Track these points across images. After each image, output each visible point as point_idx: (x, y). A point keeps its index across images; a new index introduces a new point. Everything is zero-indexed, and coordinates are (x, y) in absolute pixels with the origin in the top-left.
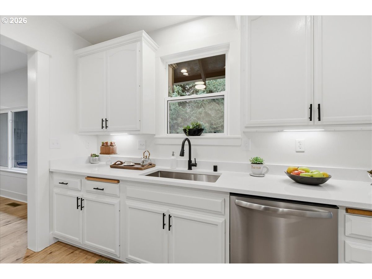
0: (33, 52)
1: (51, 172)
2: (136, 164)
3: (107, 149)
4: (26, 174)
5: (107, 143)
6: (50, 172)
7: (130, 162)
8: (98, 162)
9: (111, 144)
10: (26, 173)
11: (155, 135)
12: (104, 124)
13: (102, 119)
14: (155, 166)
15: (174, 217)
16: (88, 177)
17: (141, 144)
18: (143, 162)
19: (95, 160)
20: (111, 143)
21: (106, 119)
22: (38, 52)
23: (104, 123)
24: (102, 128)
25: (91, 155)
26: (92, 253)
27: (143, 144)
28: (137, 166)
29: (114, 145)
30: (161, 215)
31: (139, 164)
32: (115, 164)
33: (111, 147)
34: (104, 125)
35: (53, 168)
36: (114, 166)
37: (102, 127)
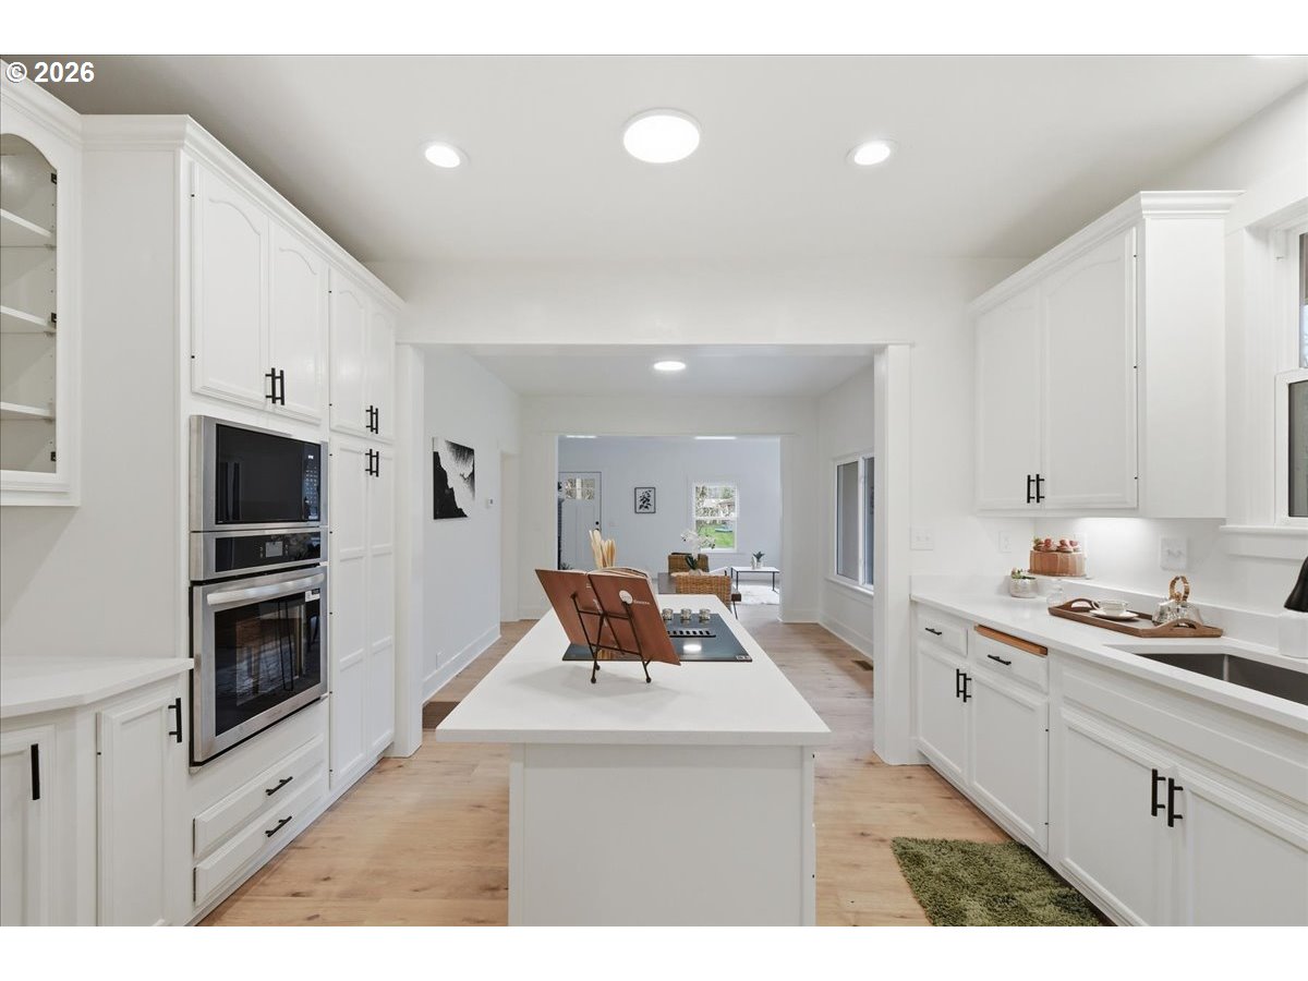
0: (881, 349)
1: (914, 603)
2: (1142, 616)
3: (1051, 559)
4: (871, 597)
5: (1048, 542)
6: (911, 601)
7: (1119, 607)
8: (1032, 594)
9: (1062, 548)
10: (872, 593)
11: (1223, 521)
12: (1035, 488)
13: (1029, 477)
14: (1218, 636)
15: (1193, 793)
16: (981, 626)
17: (1169, 553)
18: (1162, 614)
19: (1025, 586)
20: (1062, 543)
21: (1038, 476)
22: (890, 347)
23: (1033, 485)
24: (1029, 501)
25: (1013, 573)
26: (992, 822)
27: (1180, 553)
28: (1143, 625)
29: (1071, 548)
30: (1146, 771)
31: (1148, 617)
32: (1067, 606)
33: (1059, 554)
34: (1033, 493)
35: (918, 594)
36: (1065, 612)
37: (1029, 498)
